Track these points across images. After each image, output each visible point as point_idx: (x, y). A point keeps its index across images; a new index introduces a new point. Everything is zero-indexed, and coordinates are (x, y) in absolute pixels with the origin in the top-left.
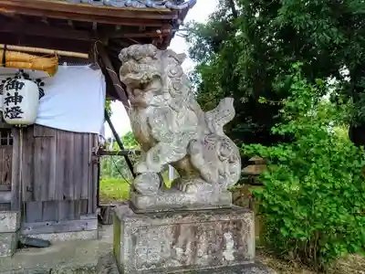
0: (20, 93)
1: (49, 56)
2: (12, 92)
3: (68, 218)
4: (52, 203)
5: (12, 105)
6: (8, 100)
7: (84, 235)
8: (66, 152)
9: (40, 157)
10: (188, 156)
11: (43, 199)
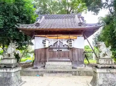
0: (72, 42)
1: (76, 36)
2: (70, 42)
3: (79, 64)
4: (76, 61)
5: (70, 45)
6: (70, 44)
7: (82, 67)
8: (78, 52)
9: (74, 53)
10: (106, 53)
11: (75, 60)
